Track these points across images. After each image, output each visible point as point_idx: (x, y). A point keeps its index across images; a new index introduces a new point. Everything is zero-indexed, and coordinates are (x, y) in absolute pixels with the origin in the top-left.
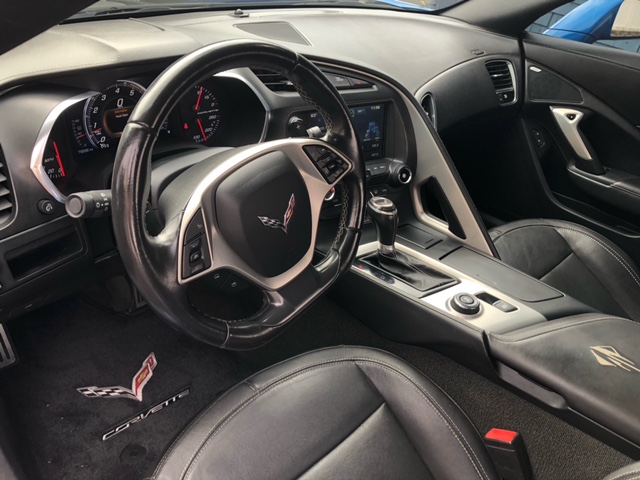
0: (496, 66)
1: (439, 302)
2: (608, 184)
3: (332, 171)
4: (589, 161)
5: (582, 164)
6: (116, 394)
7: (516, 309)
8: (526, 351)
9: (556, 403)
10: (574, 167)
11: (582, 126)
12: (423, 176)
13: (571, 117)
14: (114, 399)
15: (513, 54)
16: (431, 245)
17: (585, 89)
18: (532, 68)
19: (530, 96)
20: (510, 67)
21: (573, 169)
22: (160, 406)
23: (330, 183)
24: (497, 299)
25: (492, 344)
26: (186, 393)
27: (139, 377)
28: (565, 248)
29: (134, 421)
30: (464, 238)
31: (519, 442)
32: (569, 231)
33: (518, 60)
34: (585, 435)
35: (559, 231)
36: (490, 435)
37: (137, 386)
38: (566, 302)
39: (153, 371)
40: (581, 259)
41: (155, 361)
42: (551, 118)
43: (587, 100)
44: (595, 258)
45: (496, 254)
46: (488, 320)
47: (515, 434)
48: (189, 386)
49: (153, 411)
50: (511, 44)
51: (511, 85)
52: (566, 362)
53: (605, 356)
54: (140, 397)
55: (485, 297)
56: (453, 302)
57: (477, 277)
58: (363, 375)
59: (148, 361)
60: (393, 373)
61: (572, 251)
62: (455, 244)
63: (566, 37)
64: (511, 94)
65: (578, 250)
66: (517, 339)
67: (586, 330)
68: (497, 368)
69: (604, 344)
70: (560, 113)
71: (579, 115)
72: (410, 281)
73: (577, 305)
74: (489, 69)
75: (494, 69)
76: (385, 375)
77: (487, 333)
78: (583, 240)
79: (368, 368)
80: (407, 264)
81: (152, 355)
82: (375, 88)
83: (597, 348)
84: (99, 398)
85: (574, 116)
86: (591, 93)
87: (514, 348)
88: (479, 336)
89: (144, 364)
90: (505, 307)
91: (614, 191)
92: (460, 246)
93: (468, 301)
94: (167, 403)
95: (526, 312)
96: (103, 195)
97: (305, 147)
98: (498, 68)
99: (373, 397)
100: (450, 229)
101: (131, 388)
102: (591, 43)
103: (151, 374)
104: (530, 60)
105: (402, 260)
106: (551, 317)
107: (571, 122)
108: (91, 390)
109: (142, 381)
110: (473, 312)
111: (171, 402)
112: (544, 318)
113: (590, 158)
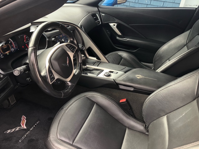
0: (94, 15)
1: (102, 76)
2: (126, 40)
3: (73, 50)
4: (120, 35)
5: (119, 36)
6: (17, 129)
7: (118, 73)
8: (124, 80)
9: (132, 89)
10: (118, 37)
11: (117, 27)
12: (87, 47)
13: (114, 25)
14: (18, 131)
15: (97, 11)
16: (94, 64)
17: (116, 18)
18: (102, 14)
19: (104, 22)
20: (97, 15)
21: (118, 38)
22: (33, 128)
23: (73, 53)
24: (113, 72)
25: (116, 81)
26: (39, 122)
27: (22, 123)
28: (121, 57)
29: (27, 134)
30: (101, 60)
31: (127, 100)
32: (120, 53)
33: (98, 13)
34: (139, 94)
35: (119, 54)
36: (121, 101)
37: (23, 125)
38: (127, 68)
39: (26, 120)
40: (125, 59)
41: (25, 117)
42: (110, 26)
43: (117, 20)
44: (128, 58)
45: (109, 62)
46: (113, 77)
47: (126, 99)
48: (39, 120)
49: (31, 129)
50: (96, 9)
51: (99, 19)
52: (132, 80)
53: (139, 76)
54: (25, 128)
55: (110, 72)
56: (105, 75)
57: (107, 68)
58: (88, 99)
59: (23, 118)
60: (95, 96)
61: (123, 58)
62: (99, 62)
63: (107, 5)
64: (99, 22)
65: (124, 57)
66: (121, 78)
67: (133, 72)
68: (118, 86)
69: (138, 74)
70: (111, 24)
71: (116, 24)
72: (93, 73)
73: (129, 68)
74: (92, 16)
75: (93, 16)
76: (94, 97)
77: (114, 79)
78: (124, 55)
79: (89, 97)
80: (91, 69)
81: (23, 116)
82: (70, 27)
83: (137, 75)
84: (12, 132)
85: (115, 25)
86: (117, 18)
87: (121, 80)
88: (113, 80)
89: (22, 119)
90: (115, 73)
91: (128, 41)
92: (101, 62)
93: (108, 73)
94: (34, 126)
95: (120, 73)
96: (21, 68)
97: (66, 45)
98: (94, 16)
99: (93, 103)
100: (97, 59)
101: (21, 126)
102: (113, 6)
103: (26, 121)
104: (101, 12)
105: (89, 69)
106: (125, 72)
107: (115, 26)
108: (9, 131)
109: (24, 123)
110: (109, 76)
111: (35, 125)
112: (124, 73)
113: (121, 34)
